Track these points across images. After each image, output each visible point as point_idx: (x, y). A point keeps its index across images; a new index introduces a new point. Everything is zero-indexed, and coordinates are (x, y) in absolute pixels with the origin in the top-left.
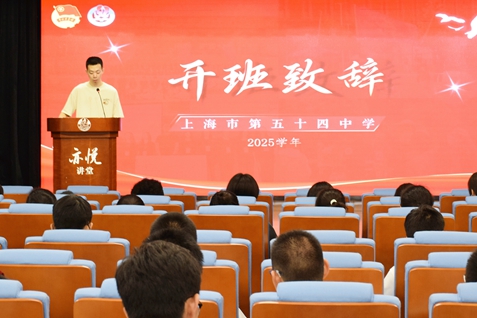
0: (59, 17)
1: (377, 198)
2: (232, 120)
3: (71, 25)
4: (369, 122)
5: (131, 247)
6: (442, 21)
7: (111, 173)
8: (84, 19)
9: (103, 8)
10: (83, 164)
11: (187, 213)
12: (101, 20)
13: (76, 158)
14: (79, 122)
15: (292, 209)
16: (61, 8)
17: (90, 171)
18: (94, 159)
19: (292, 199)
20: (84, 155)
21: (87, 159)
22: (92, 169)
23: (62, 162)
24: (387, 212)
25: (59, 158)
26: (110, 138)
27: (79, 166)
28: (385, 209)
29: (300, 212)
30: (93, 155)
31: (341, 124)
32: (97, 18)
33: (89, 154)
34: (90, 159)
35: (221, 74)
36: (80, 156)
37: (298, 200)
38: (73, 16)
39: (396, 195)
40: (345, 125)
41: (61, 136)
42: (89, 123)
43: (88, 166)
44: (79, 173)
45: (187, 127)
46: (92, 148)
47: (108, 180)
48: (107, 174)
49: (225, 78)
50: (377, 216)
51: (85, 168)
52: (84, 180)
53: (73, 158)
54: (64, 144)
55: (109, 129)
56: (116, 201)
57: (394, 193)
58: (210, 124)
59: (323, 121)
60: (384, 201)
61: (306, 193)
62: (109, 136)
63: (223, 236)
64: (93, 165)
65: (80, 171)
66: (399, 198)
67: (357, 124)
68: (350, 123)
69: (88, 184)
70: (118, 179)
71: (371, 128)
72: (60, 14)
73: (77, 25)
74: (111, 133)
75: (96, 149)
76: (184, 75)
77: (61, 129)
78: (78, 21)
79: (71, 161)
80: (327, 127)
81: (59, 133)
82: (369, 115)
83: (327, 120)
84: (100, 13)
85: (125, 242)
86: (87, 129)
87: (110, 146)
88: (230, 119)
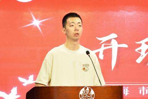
2: (143, 88)
35: (134, 46)
49: (136, 50)
76: (100, 47)
88: (142, 86)
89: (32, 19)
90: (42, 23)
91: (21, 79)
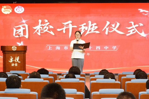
0: (4, 10)
1: (125, 75)
3: (9, 13)
4: (114, 47)
5: (38, 95)
6: (140, 12)
7: (24, 66)
8: (13, 11)
9: (20, 7)
10: (14, 62)
11: (56, 81)
12: (19, 11)
13: (11, 60)
14: (13, 47)
15: (95, 79)
16: (5, 7)
17: (16, 65)
18: (18, 60)
19: (94, 76)
20: (14, 59)
21: (15, 61)
22: (17, 64)
23: (6, 62)
24: (130, 81)
25: (5, 60)
26: (24, 53)
27: (12, 63)
28: (130, 80)
29: (98, 81)
30: (17, 59)
31: (105, 48)
32: (18, 10)
33: (16, 59)
34: (16, 61)
36: (13, 59)
37: (96, 76)
38: (9, 10)
39: (134, 74)
40: (106, 48)
41: (6, 52)
42: (16, 47)
43: (16, 63)
44: (12, 66)
45: (50, 49)
46: (17, 56)
47: (23, 68)
48: (22, 66)
50: (127, 82)
51: (14, 64)
52: (14, 68)
53: (10, 60)
54: (7, 55)
55: (23, 50)
56: (29, 77)
57: (133, 73)
58: (58, 48)
59: (98, 47)
60: (128, 77)
61: (98, 73)
62: (23, 52)
63: (73, 91)
64: (17, 63)
65: (13, 65)
66: (134, 75)
67: (111, 48)
68: (108, 47)
69: (16, 70)
70: (26, 68)
71: (115, 49)
72: (5, 9)
73: (10, 13)
74: (24, 51)
75: (19, 57)
77: (6, 50)
78: (11, 11)
79: (9, 61)
80: (100, 49)
81: (5, 51)
82: (115, 45)
83: (100, 47)
84: (19, 9)
85: (36, 93)
86: (15, 50)
87: (24, 56)
88: (65, 46)
89: (22, 20)
90: (26, 21)
91: (18, 43)
